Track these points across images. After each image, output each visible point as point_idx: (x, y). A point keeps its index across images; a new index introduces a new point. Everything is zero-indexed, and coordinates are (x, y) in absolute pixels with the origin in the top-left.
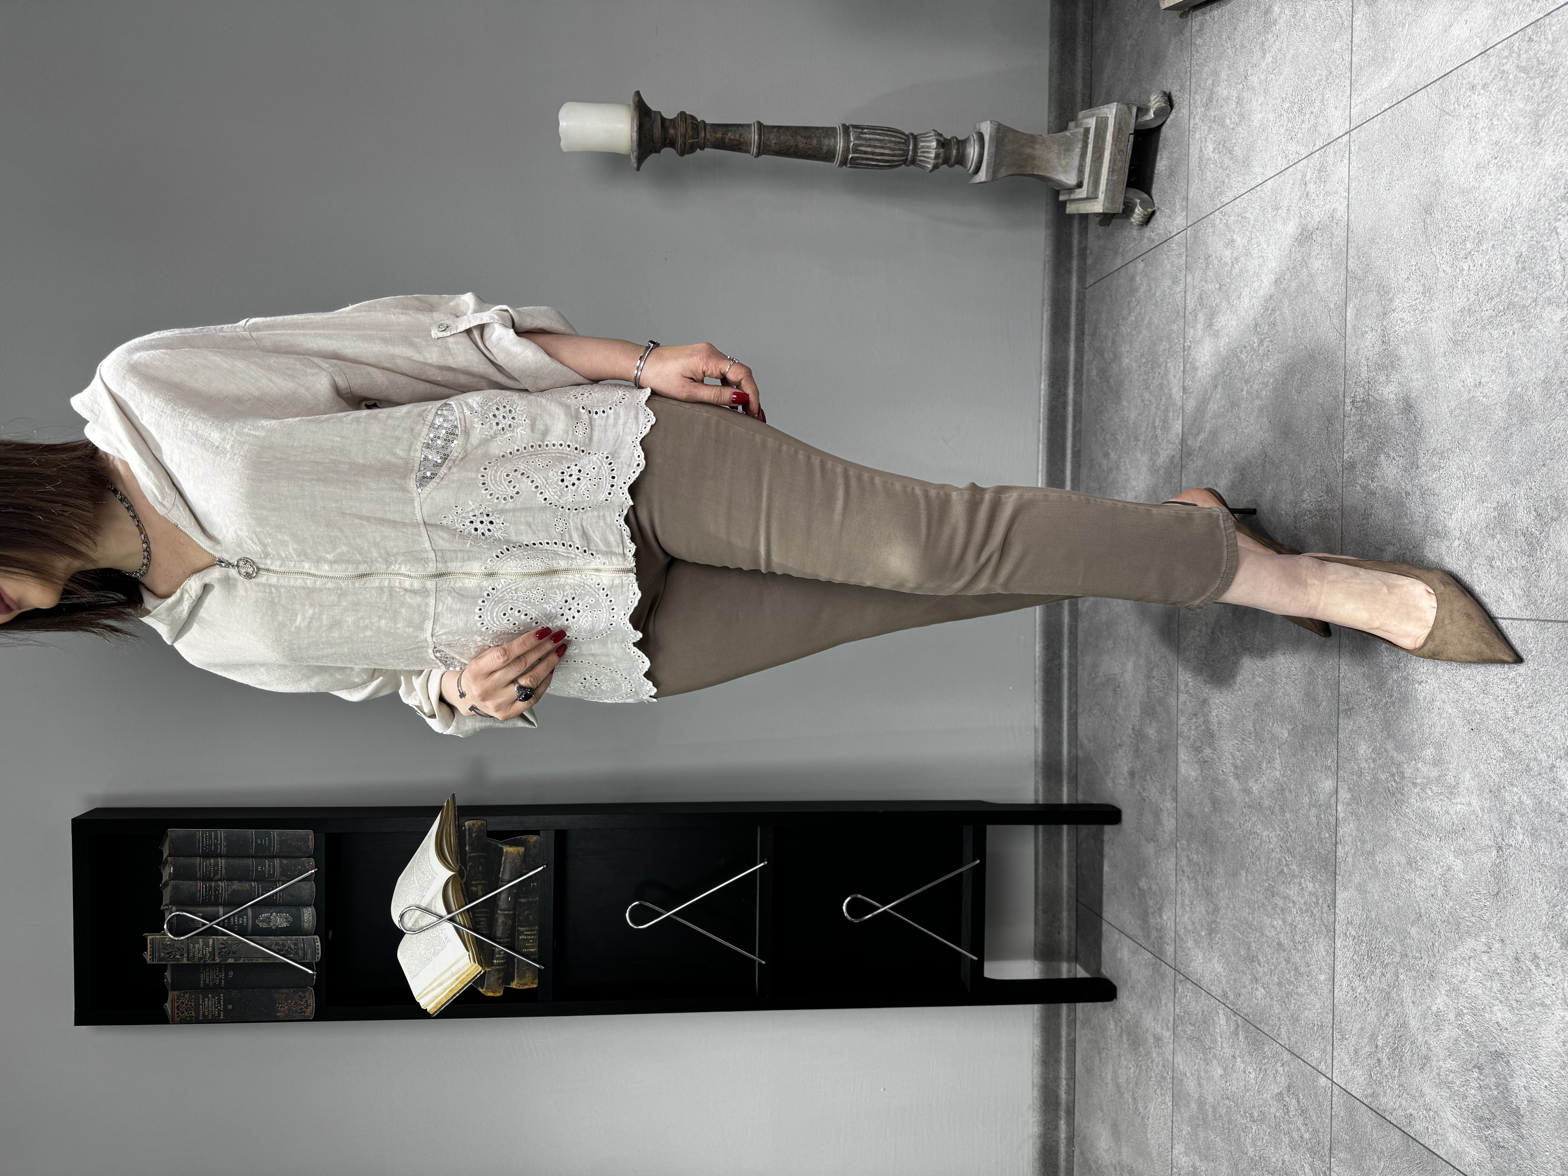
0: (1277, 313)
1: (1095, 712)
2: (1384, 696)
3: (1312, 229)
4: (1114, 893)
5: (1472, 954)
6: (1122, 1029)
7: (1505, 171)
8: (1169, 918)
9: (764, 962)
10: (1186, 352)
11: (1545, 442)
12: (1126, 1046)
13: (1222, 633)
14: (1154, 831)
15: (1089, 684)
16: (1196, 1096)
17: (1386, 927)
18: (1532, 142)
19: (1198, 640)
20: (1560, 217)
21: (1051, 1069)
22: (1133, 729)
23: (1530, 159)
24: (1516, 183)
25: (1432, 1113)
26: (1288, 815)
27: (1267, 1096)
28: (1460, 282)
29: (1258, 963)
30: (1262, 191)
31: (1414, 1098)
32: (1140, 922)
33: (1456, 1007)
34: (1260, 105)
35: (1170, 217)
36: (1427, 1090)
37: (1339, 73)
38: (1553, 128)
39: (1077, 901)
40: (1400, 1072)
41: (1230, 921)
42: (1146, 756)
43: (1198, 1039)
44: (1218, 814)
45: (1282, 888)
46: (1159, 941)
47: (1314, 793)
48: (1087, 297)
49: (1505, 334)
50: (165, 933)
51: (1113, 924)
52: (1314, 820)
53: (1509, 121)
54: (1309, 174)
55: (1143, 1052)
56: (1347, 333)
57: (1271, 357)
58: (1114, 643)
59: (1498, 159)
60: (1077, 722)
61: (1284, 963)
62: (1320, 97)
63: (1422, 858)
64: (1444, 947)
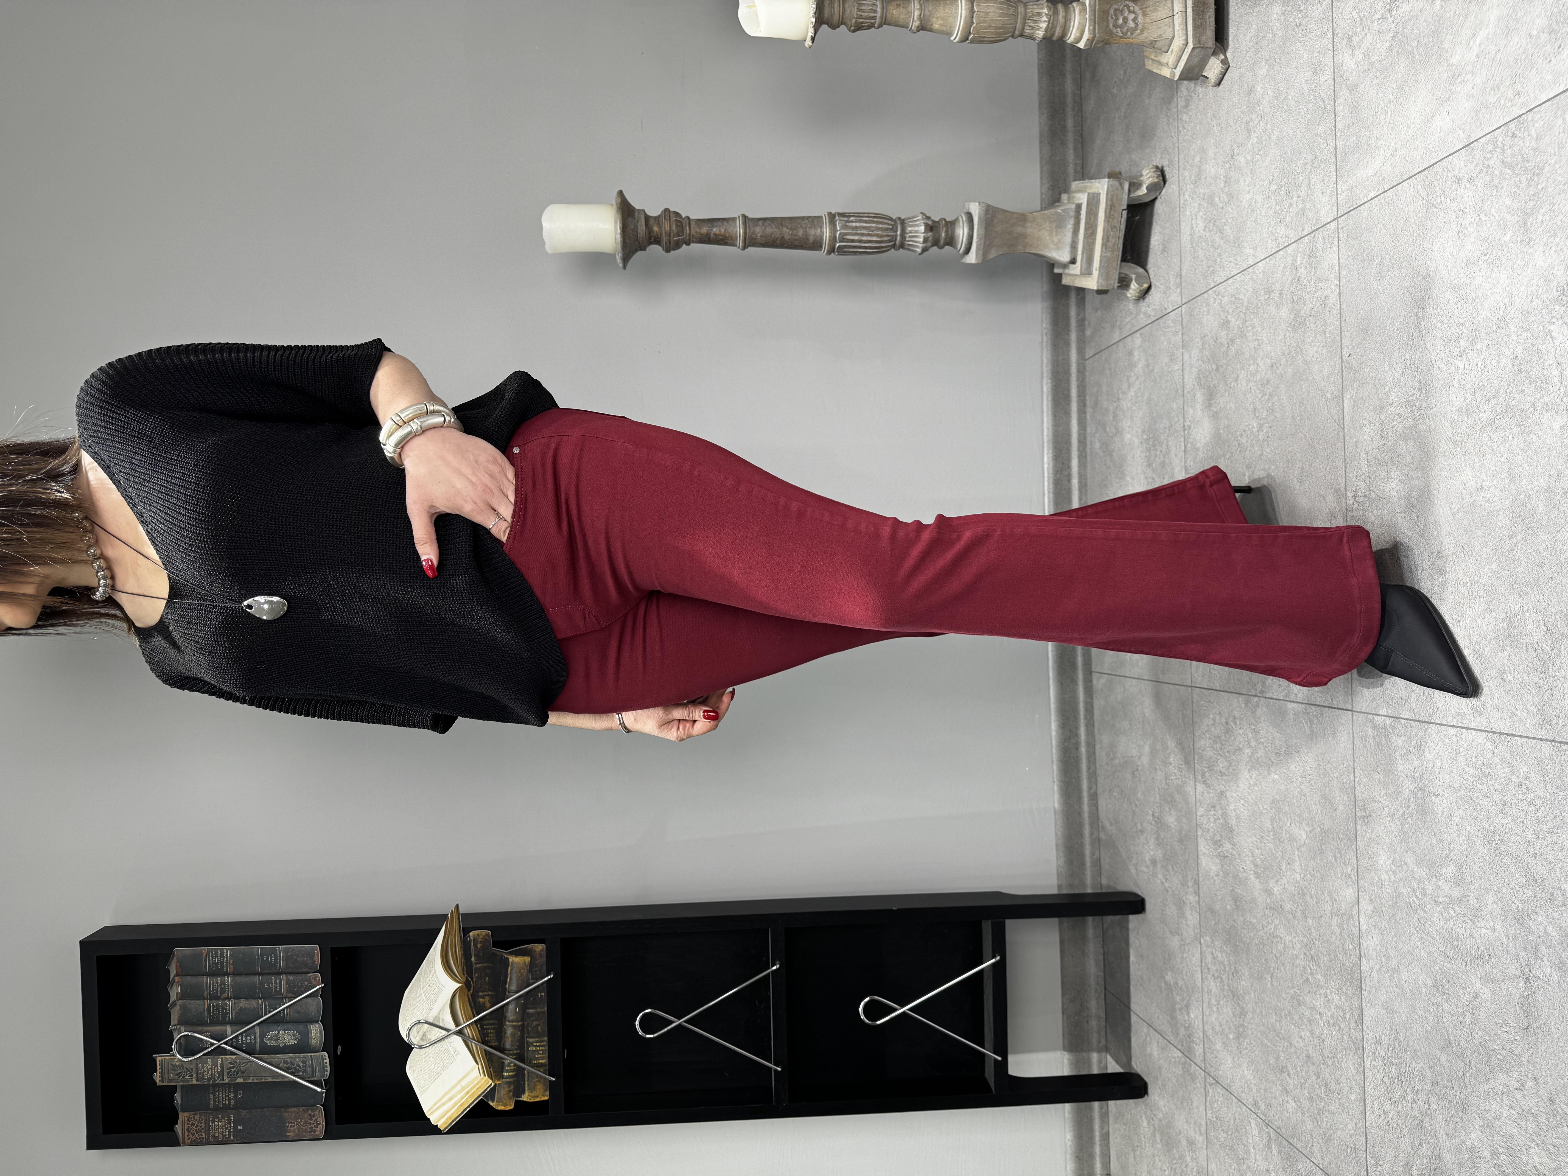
0: (1275, 399)
1: (1115, 794)
2: (1401, 806)
3: (1305, 316)
4: (1141, 985)
5: (1505, 1090)
6: (1155, 1128)
7: (1496, 270)
8: (1196, 1017)
9: (779, 1069)
10: (1186, 432)
11: (1551, 555)
12: (1159, 1146)
13: (1236, 724)
14: (1178, 924)
15: (1107, 764)
17: (1416, 1051)
18: (1523, 241)
19: (1213, 729)
20: (1554, 320)
21: (1086, 1165)
22: (1153, 815)
23: (1520, 258)
24: (1507, 282)
26: (1310, 921)
28: (1456, 381)
29: (1288, 1074)
30: (1254, 272)
32: (1169, 1018)
33: (1491, 1144)
34: (1249, 185)
35: (1165, 293)
37: (1325, 157)
38: (1542, 228)
39: (1105, 988)
41: (1257, 1026)
42: (1167, 845)
43: (1231, 1148)
44: (1240, 912)
45: (1308, 999)
46: (1188, 1039)
47: (1336, 900)
48: (1088, 369)
49: (1505, 438)
50: (173, 1055)
51: (1141, 1016)
52: (1337, 930)
53: (1497, 218)
54: (1299, 259)
55: (1176, 1154)
56: (1345, 424)
57: (1271, 443)
58: (1130, 725)
59: (1488, 256)
60: (1097, 803)
61: (1314, 1078)
62: (1306, 181)
63: (1448, 981)
64: (1476, 1079)
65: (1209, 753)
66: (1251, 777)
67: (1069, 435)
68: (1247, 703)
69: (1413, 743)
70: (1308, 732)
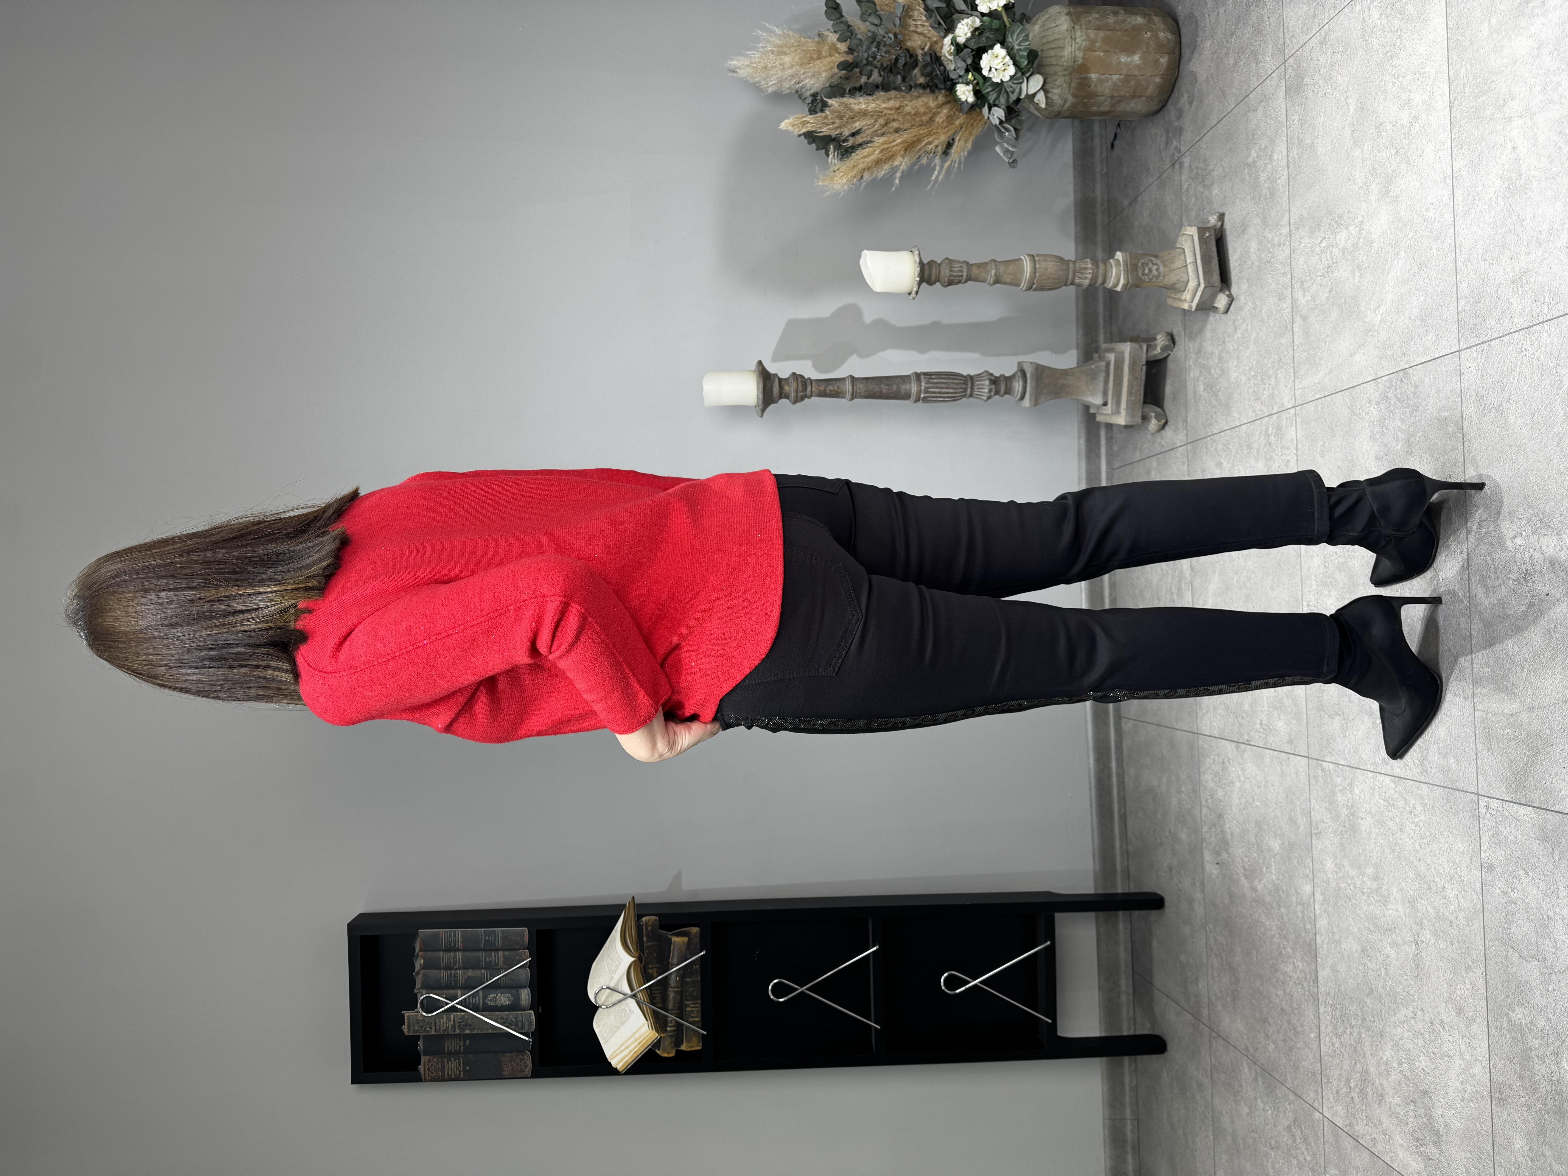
1: (1140, 815)
2: (1340, 826)
4: (1162, 965)
5: (1405, 1019)
6: (1173, 1077)
8: (1203, 987)
9: (878, 1027)
12: (1176, 1091)
13: (1229, 763)
14: (1189, 916)
15: (1133, 792)
16: (1231, 1129)
17: (1351, 998)
21: (1118, 1111)
22: (1169, 832)
25: (1387, 1137)
26: (1283, 910)
27: (1280, 1128)
29: (1269, 1024)
30: (1239, 431)
31: (1375, 1125)
32: (1182, 989)
33: (1398, 1057)
34: (1235, 367)
35: (1178, 430)
36: (1384, 1119)
37: (1286, 361)
39: (1133, 970)
40: (1366, 1107)
41: (1247, 990)
43: (1229, 1085)
44: (1234, 905)
45: (1281, 966)
46: (1197, 1005)
47: (1299, 894)
50: (418, 1012)
51: (1161, 990)
52: (1300, 914)
54: (1270, 429)
55: (1189, 1096)
56: (1302, 553)
58: (1152, 761)
60: (1126, 822)
61: (1286, 1024)
62: (1275, 375)
63: (1371, 947)
64: (1388, 1013)
65: (1211, 785)
66: (1241, 804)
68: (1237, 748)
69: (1347, 782)
70: (1279, 771)
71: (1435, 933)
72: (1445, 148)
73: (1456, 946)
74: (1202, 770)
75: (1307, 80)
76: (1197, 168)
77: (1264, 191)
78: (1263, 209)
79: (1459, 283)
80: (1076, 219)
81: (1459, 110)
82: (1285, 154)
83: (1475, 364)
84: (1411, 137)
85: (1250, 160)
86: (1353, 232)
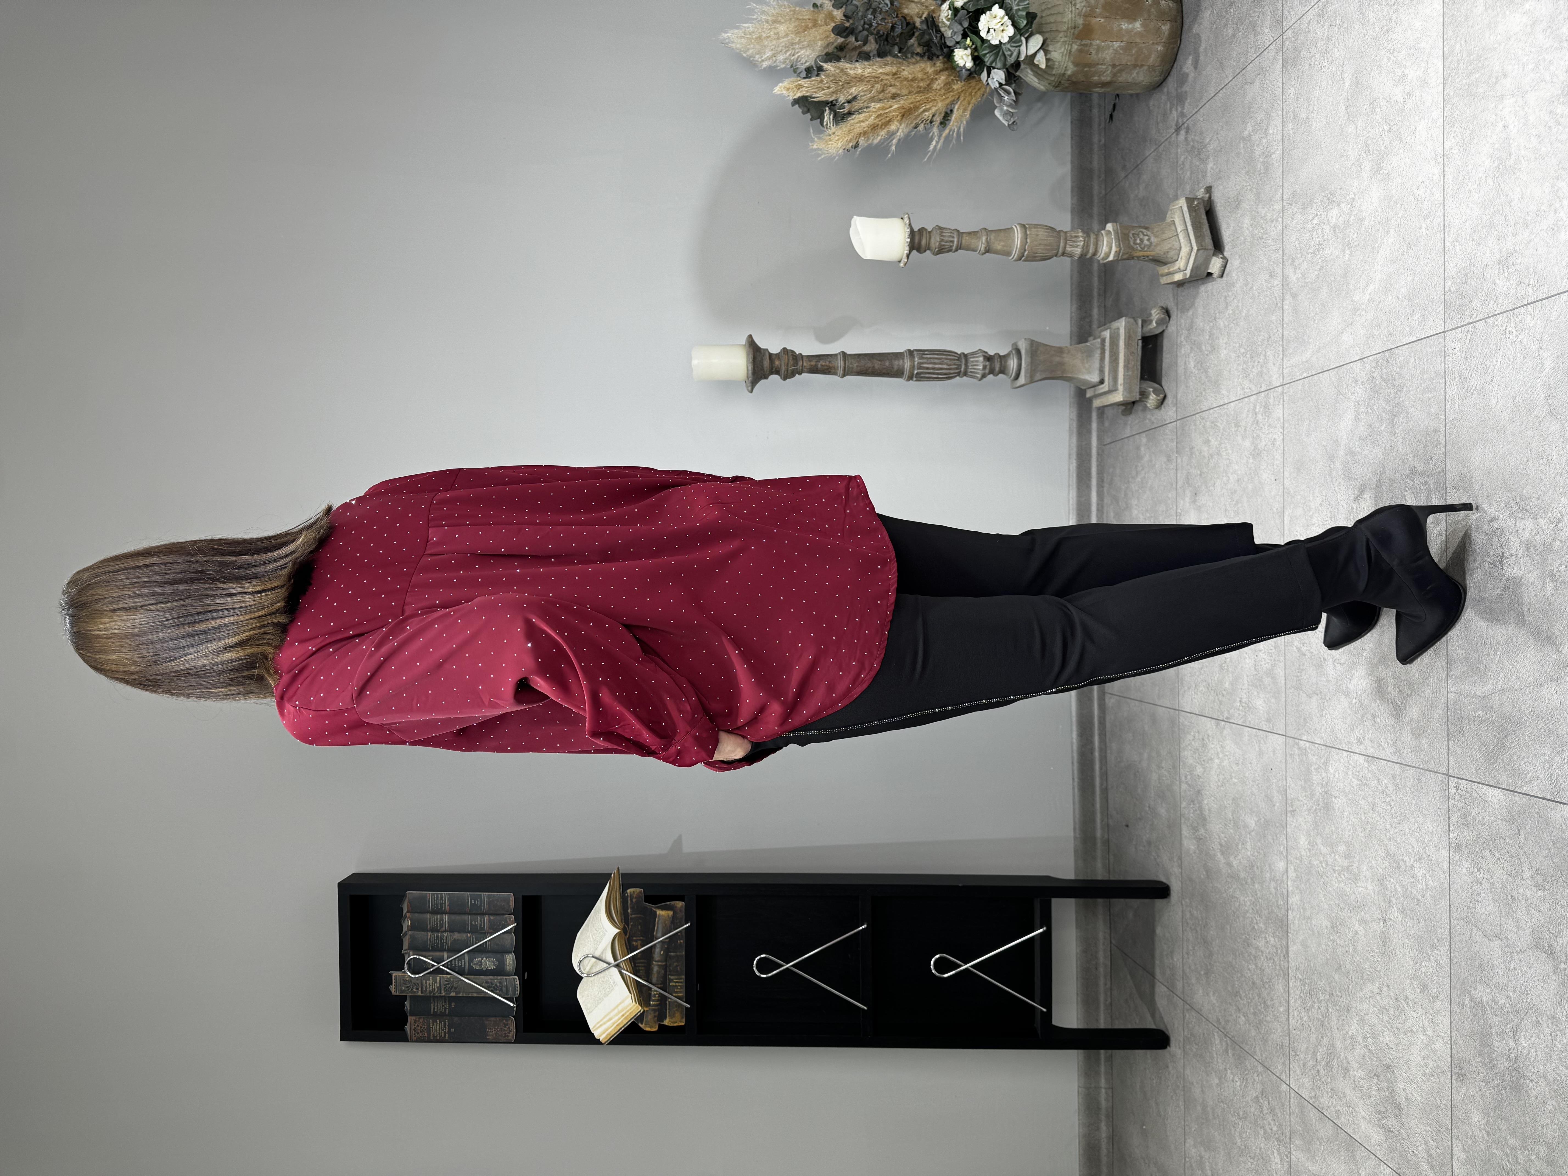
0: (1240, 505)
1: (1121, 789)
2: (1314, 804)
3: (1261, 449)
5: (1371, 995)
8: (1178, 960)
9: (865, 1007)
13: (1209, 740)
15: (1116, 766)
16: (1201, 1100)
17: (1320, 973)
19: (1193, 743)
22: (1149, 807)
25: (1351, 1109)
26: (1257, 886)
27: (1249, 1099)
29: (1240, 997)
30: (1228, 409)
31: (1340, 1098)
33: (1363, 1032)
34: (1226, 344)
36: (1348, 1092)
37: (1276, 339)
39: (1111, 942)
40: (1331, 1080)
41: (1220, 963)
44: (1210, 880)
46: (1173, 978)
47: (1273, 870)
48: (1105, 453)
50: (405, 972)
52: (1273, 891)
54: (1258, 407)
58: (1133, 737)
60: (1107, 796)
61: (1257, 998)
62: (1264, 353)
63: (1340, 924)
64: (1355, 989)
65: (1191, 761)
66: (1219, 780)
67: (1090, 505)
68: (1217, 725)
69: (1322, 761)
70: (1258, 749)
71: (1403, 911)
72: (1438, 125)
73: (1422, 924)
74: (1182, 746)
75: (1304, 53)
76: (1193, 140)
77: (1259, 166)
78: (1257, 184)
79: (1446, 263)
80: (1072, 192)
81: (1452, 87)
82: (1280, 129)
83: (1459, 345)
84: (1404, 114)
85: (1246, 133)
86: (1345, 209)
